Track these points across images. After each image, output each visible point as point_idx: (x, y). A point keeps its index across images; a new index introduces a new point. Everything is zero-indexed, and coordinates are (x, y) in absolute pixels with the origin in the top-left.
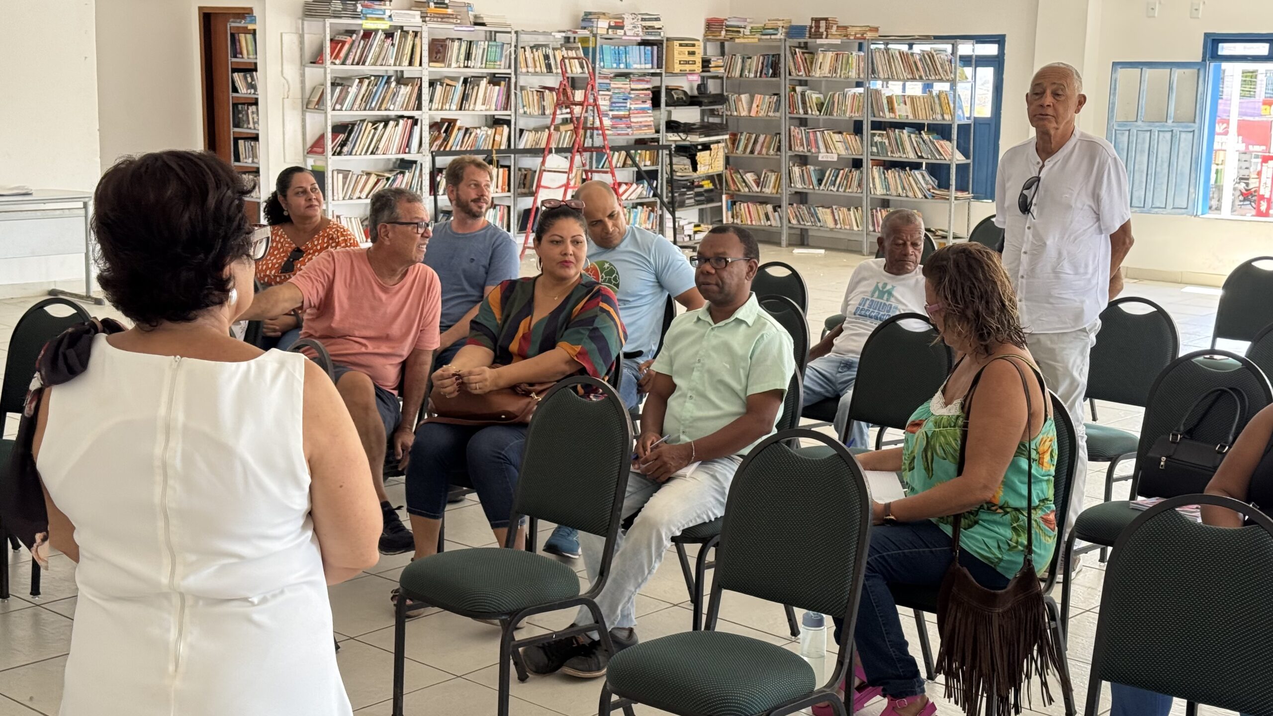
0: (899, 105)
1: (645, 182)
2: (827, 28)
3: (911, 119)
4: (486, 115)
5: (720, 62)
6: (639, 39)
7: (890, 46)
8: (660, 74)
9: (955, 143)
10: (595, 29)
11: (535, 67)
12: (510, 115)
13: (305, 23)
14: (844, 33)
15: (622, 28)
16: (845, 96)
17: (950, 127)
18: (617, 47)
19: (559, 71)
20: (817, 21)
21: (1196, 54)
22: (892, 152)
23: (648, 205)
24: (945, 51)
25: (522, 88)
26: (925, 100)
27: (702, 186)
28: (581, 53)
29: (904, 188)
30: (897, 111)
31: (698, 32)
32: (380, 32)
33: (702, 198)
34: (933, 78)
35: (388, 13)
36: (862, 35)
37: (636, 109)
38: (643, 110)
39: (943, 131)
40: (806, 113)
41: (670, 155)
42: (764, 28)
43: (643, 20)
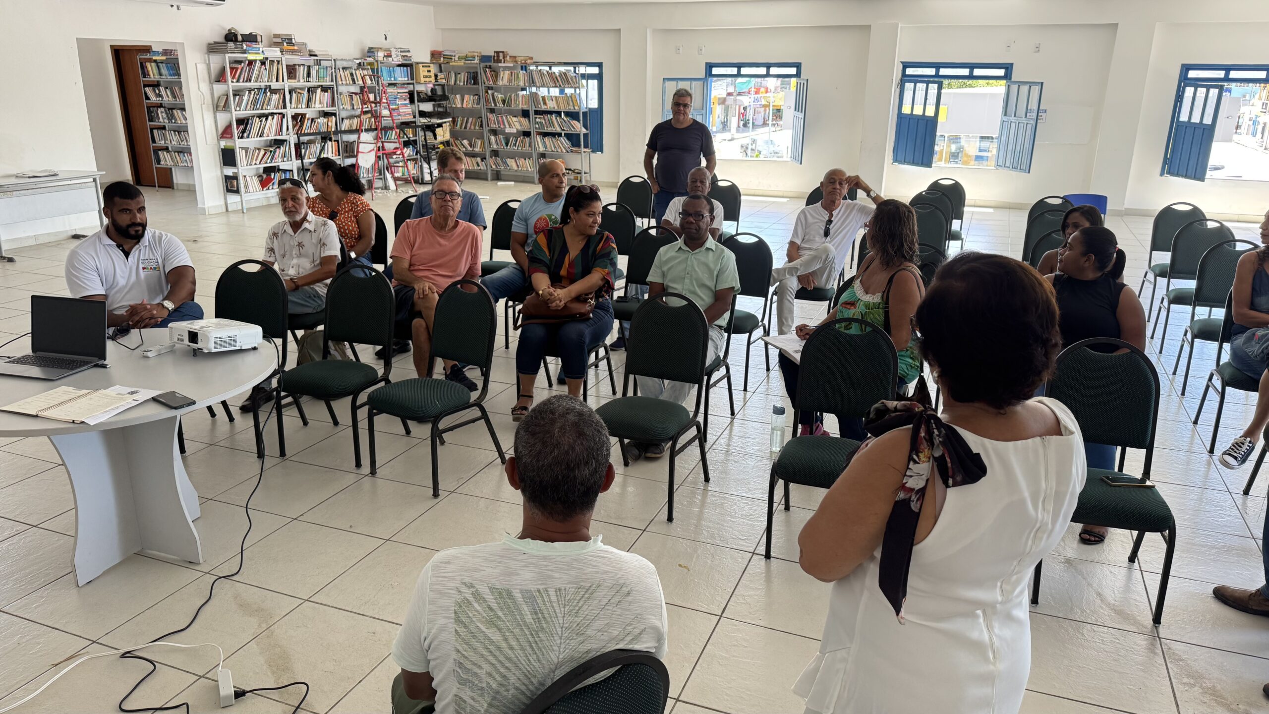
0: (548, 101)
1: (411, 146)
2: (504, 57)
3: (556, 109)
4: (319, 111)
5: (443, 76)
6: (400, 63)
7: (539, 68)
8: (413, 84)
9: (581, 122)
10: (376, 58)
11: (346, 81)
12: (335, 110)
13: (210, 56)
14: (514, 60)
15: (390, 56)
16: (517, 96)
17: (578, 113)
18: (389, 68)
20: (498, 53)
21: (702, 74)
22: (547, 127)
23: (413, 160)
24: (571, 71)
25: (341, 94)
26: (562, 98)
27: (439, 148)
28: (371, 72)
29: (555, 147)
30: (548, 105)
31: (427, 58)
32: (258, 62)
34: (566, 86)
35: (261, 50)
36: (524, 61)
37: (401, 104)
38: (405, 105)
39: (573, 115)
40: (496, 105)
41: (422, 131)
42: (466, 57)
43: (401, 52)
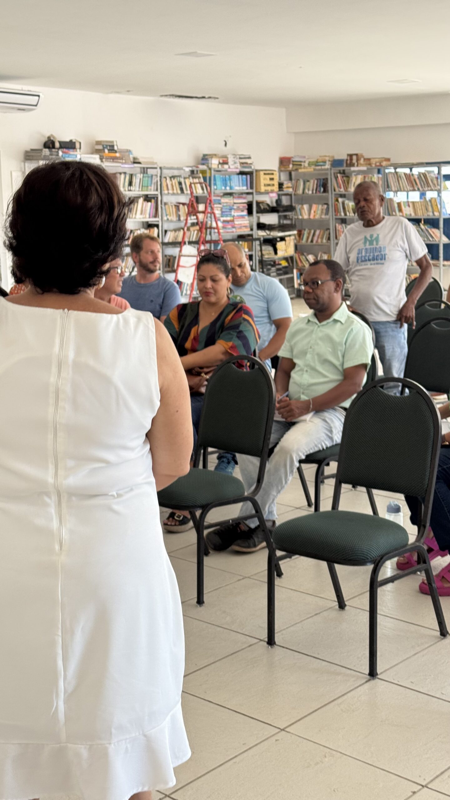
0: (405, 207)
2: (358, 160)
3: (413, 216)
4: (143, 221)
5: (290, 185)
6: (238, 171)
7: (398, 170)
8: (252, 193)
9: (442, 230)
10: (210, 165)
11: (173, 189)
12: (158, 221)
13: (26, 164)
14: (368, 162)
15: (227, 163)
17: (438, 220)
18: (224, 176)
19: (189, 192)
20: (351, 156)
24: (433, 172)
25: (165, 204)
26: (422, 203)
27: (280, 264)
28: (202, 180)
30: (404, 211)
31: (275, 166)
33: (281, 272)
34: (426, 189)
35: (79, 157)
36: (380, 163)
37: (238, 216)
38: (242, 217)
39: (434, 223)
40: (346, 215)
41: (261, 245)
42: (317, 162)
43: (240, 158)
